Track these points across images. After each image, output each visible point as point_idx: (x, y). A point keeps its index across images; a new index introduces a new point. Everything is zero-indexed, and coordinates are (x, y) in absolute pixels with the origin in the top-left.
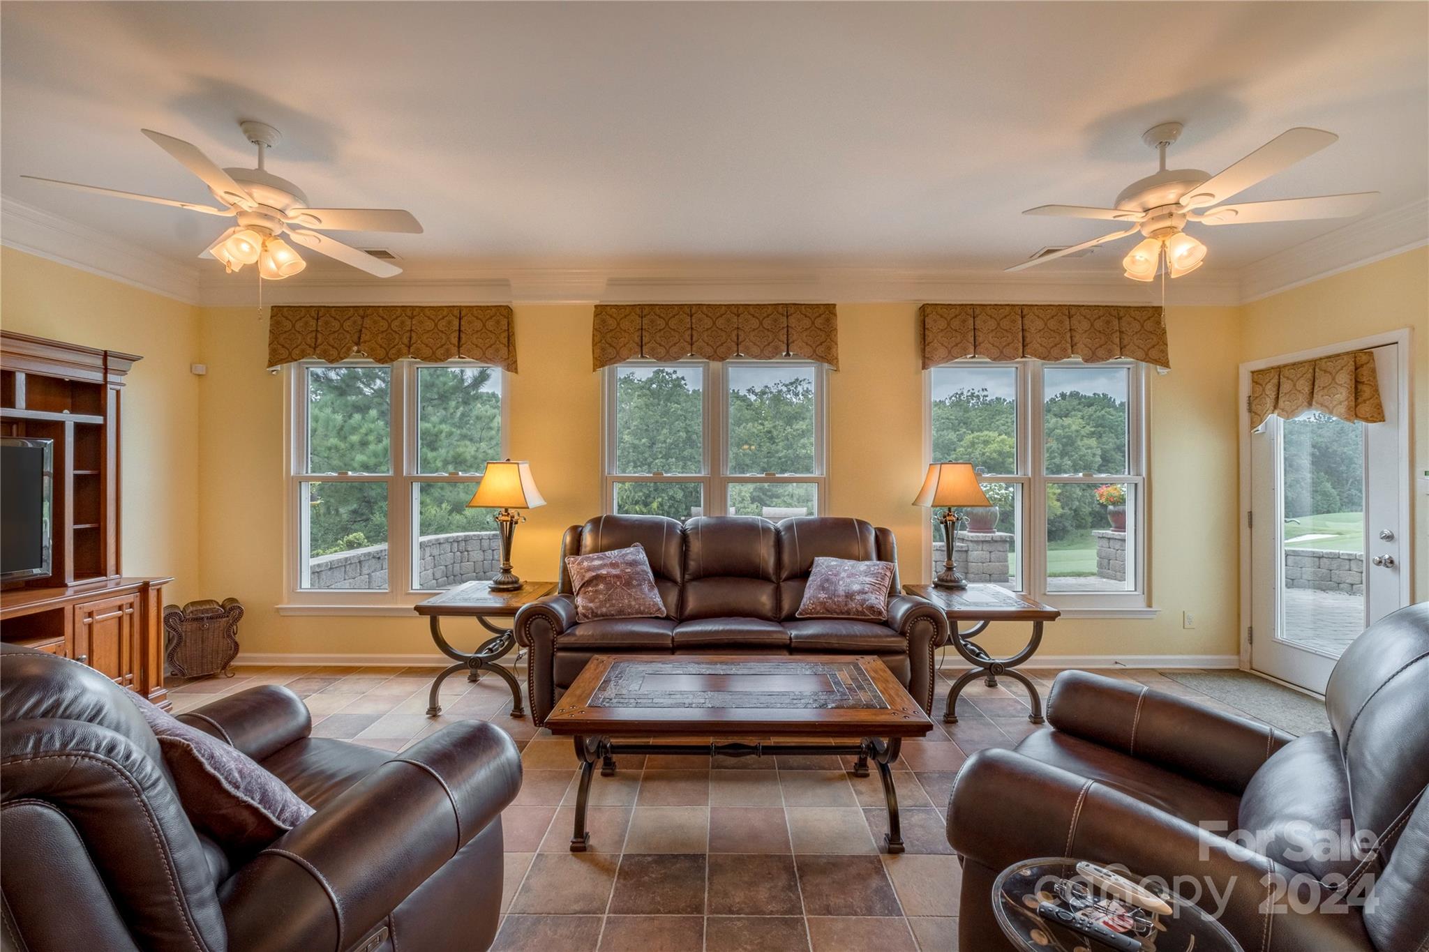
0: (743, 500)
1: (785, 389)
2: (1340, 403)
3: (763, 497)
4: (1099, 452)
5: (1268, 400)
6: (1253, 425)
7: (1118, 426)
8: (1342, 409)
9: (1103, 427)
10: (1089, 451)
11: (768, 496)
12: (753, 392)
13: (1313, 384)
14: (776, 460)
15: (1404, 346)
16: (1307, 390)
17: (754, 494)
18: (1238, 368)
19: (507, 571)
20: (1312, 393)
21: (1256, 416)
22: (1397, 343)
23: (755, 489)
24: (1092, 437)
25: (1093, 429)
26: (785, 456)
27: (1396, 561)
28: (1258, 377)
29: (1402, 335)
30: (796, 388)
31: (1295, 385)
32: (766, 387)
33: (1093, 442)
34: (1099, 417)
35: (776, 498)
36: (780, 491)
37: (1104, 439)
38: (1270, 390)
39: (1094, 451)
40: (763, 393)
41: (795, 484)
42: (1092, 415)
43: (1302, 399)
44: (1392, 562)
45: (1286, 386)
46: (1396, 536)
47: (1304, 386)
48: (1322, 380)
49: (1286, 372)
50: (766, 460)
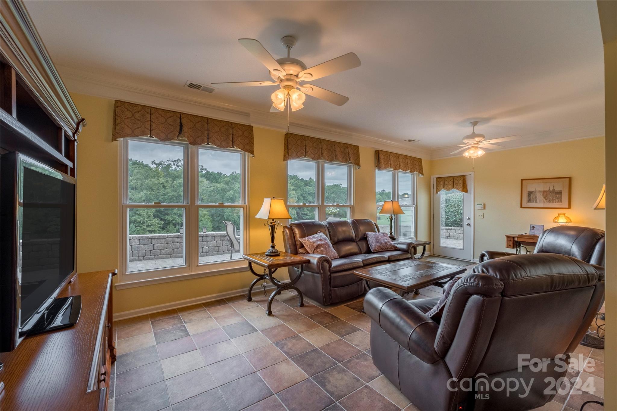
0: (149, 217)
1: (172, 163)
2: (461, 188)
3: (160, 215)
4: (297, 196)
5: (442, 186)
6: (437, 192)
7: (301, 187)
8: (461, 189)
9: (297, 187)
10: (294, 196)
11: (163, 215)
12: (155, 163)
13: (454, 183)
14: (168, 197)
15: (472, 175)
16: (452, 184)
17: (155, 213)
18: (430, 176)
19: (273, 247)
20: (453, 185)
21: (438, 190)
22: (470, 175)
23: (156, 211)
24: (293, 191)
25: (294, 188)
26: (173, 195)
27: (470, 224)
28: (438, 179)
29: (472, 173)
30: (178, 163)
31: (449, 182)
32: (162, 161)
33: (294, 192)
34: (295, 183)
35: (168, 215)
36: (170, 212)
37: (297, 191)
38: (442, 183)
39: (295, 195)
40: (160, 164)
41: (177, 209)
42: (293, 183)
43: (451, 186)
44: (469, 224)
45: (446, 183)
46: (470, 218)
47: (451, 183)
48: (456, 182)
49: (446, 179)
50: (162, 197)
